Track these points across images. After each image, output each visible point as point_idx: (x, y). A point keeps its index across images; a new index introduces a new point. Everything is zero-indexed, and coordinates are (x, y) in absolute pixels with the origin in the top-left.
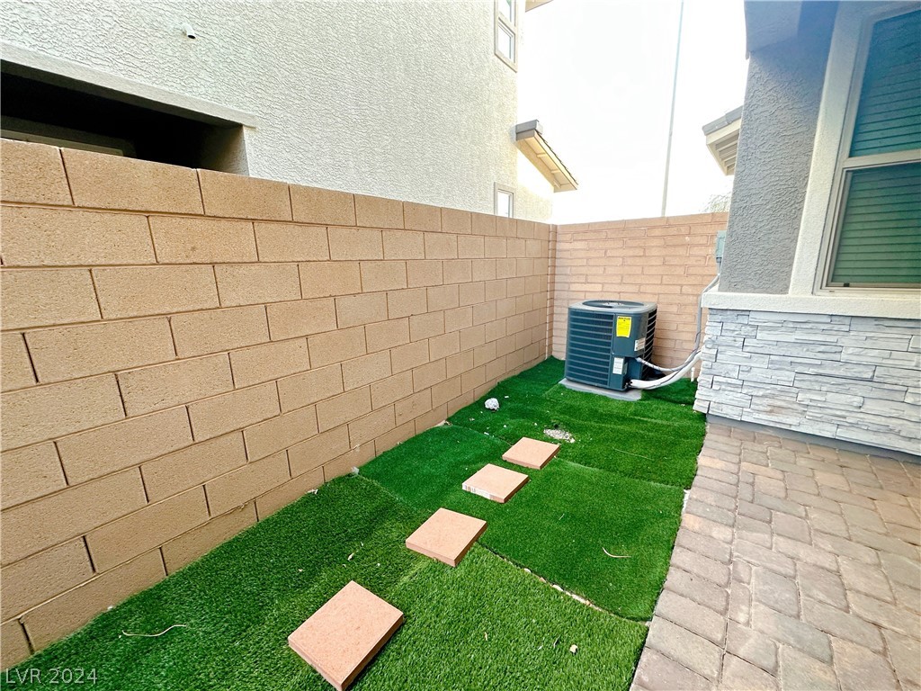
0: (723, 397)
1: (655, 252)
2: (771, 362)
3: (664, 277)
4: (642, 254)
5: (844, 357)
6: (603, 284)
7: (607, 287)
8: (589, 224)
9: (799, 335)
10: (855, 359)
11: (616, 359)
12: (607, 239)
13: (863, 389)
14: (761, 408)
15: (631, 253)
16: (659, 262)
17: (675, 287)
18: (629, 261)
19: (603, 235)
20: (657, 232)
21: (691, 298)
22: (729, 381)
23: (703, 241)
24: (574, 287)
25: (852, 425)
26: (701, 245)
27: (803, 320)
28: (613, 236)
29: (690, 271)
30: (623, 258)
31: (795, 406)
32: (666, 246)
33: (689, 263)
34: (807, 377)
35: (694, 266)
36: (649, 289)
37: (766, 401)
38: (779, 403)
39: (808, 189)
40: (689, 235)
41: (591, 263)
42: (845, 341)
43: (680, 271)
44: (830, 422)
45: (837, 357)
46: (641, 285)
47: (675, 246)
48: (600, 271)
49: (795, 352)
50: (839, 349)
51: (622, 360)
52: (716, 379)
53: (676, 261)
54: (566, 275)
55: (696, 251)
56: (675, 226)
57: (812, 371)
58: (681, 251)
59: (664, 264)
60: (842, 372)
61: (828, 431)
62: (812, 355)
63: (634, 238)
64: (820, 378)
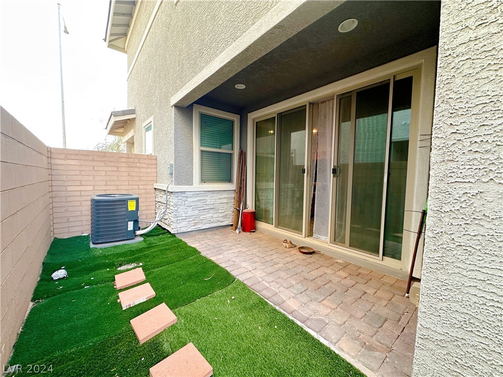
0: (181, 225)
1: (124, 169)
2: (193, 208)
3: (130, 182)
4: (116, 170)
5: (207, 203)
6: (94, 186)
7: (96, 188)
8: (79, 151)
9: (198, 198)
10: (210, 203)
11: (129, 223)
12: (93, 160)
13: (212, 211)
14: (192, 225)
15: (110, 169)
16: (126, 174)
17: (136, 186)
18: (109, 173)
19: (91, 158)
20: (124, 160)
21: (143, 190)
22: (182, 218)
23: (145, 166)
24: (69, 189)
25: (212, 222)
26: (145, 168)
27: (197, 194)
28: (98, 159)
29: (142, 179)
30: (106, 171)
31: (200, 221)
32: (129, 167)
33: (141, 175)
34: (201, 211)
35: (142, 176)
36: (123, 187)
37: (193, 222)
38: (196, 222)
39: (194, 154)
40: (139, 163)
41: (83, 173)
42: (207, 198)
43: (137, 179)
44: (208, 223)
45: (206, 203)
46: (118, 185)
47: (133, 167)
48: (91, 178)
49: (197, 203)
50: (206, 201)
51: (132, 222)
52: (178, 218)
53: (135, 174)
54: (62, 181)
55: (142, 170)
56: (132, 158)
57: (202, 209)
58: (136, 170)
59: (129, 175)
60: (207, 208)
61: (207, 226)
62: (201, 204)
63: (111, 162)
64: (204, 211)
